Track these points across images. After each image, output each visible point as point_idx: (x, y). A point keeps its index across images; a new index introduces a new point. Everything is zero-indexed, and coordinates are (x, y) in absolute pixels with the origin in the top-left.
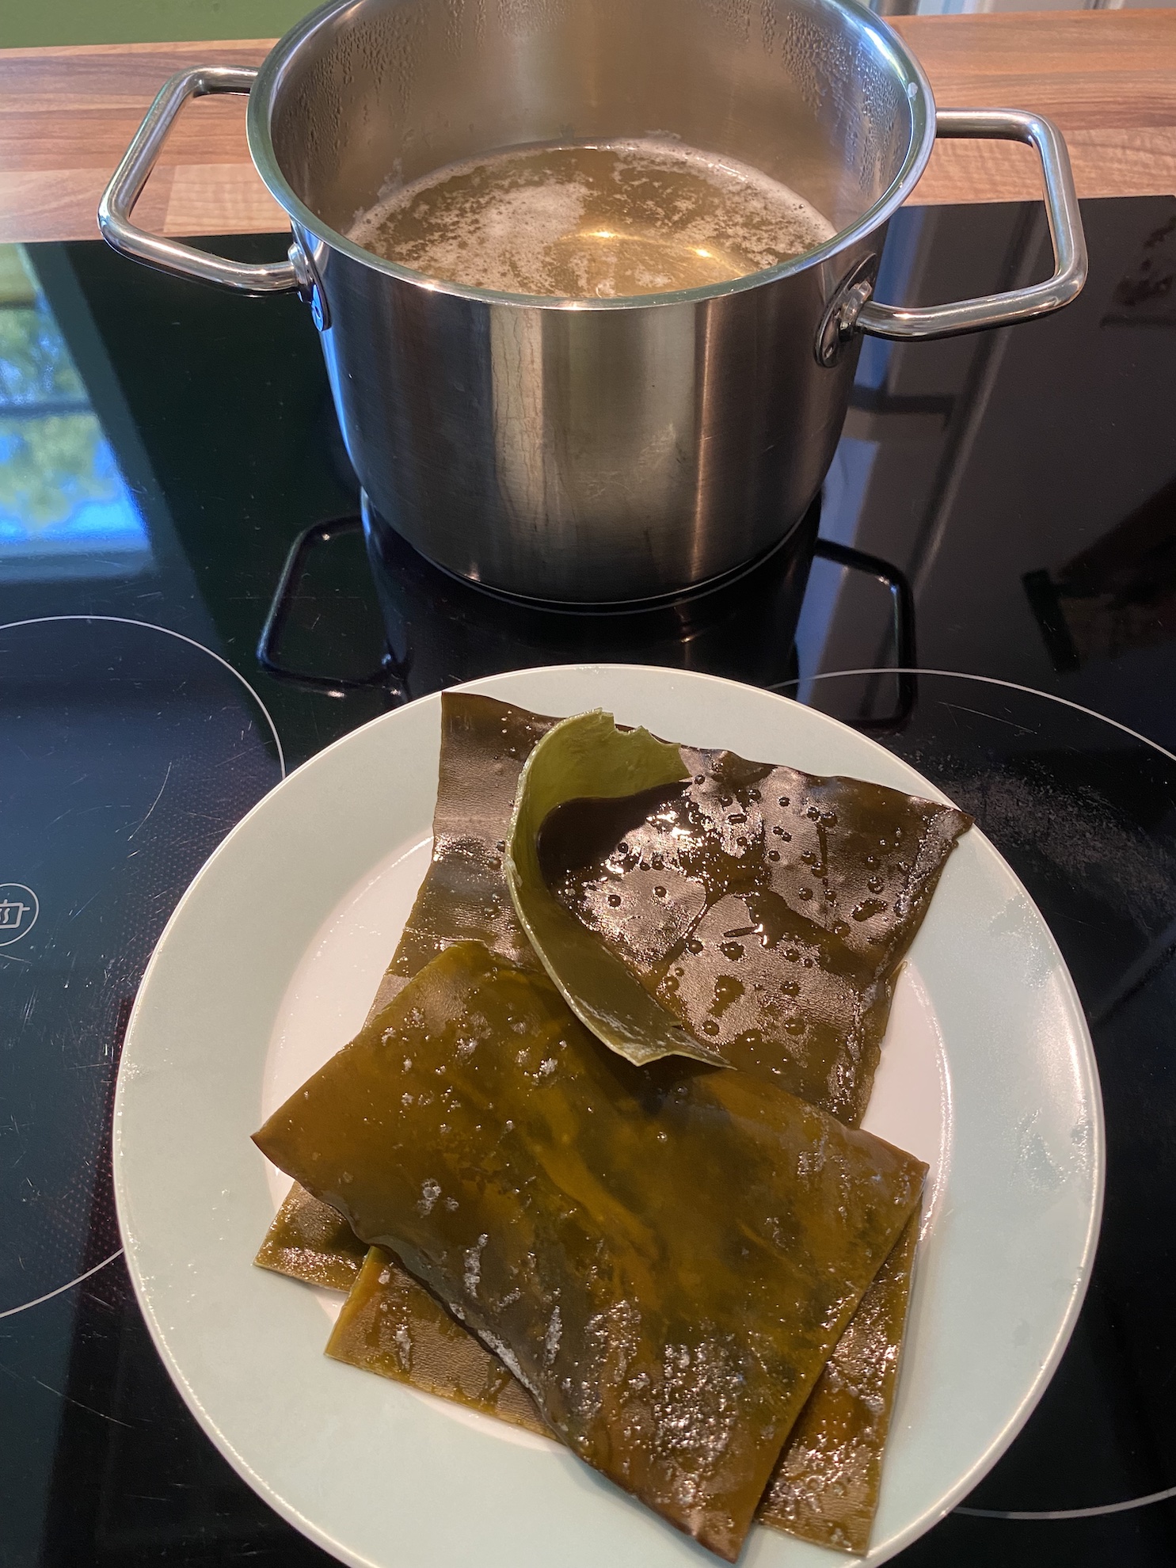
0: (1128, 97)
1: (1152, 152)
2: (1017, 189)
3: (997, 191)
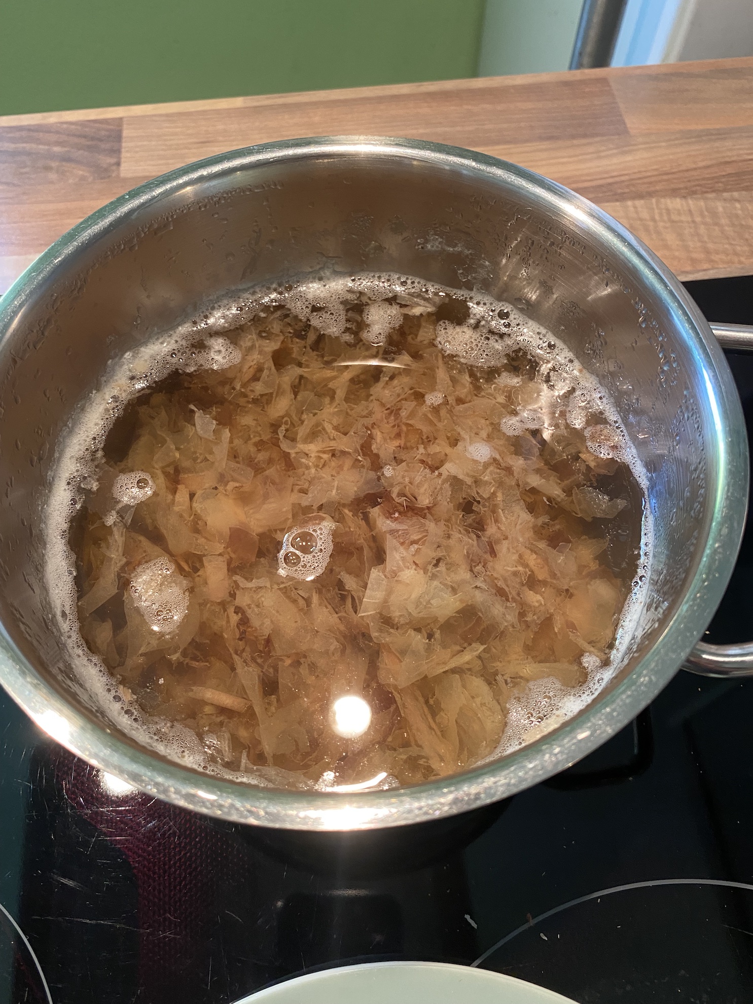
2: (729, 258)
3: (712, 261)
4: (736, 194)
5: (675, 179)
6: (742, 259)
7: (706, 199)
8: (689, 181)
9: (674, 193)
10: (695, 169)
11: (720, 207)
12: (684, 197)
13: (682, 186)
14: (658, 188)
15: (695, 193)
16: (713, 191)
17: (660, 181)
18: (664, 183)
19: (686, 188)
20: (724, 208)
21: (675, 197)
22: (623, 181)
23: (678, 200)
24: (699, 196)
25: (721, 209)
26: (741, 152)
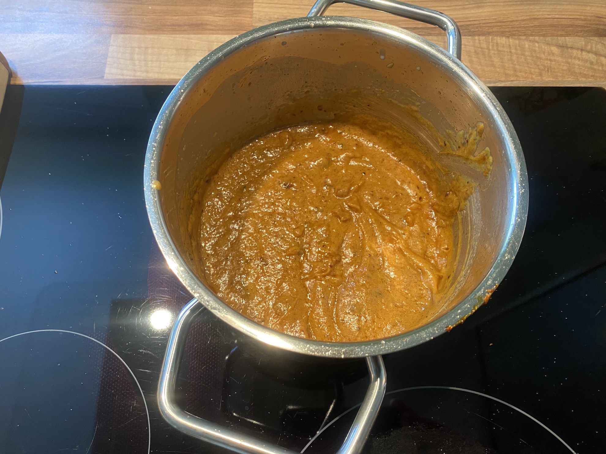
0: (587, 16)
1: (596, 54)
4: (537, 38)
5: (505, 26)
6: (534, 76)
7: (520, 39)
8: (512, 28)
9: (502, 34)
10: (517, 21)
11: (527, 44)
12: (508, 37)
13: (507, 30)
14: (494, 30)
15: (514, 35)
16: (525, 35)
17: (496, 26)
18: (498, 27)
19: (509, 32)
20: (529, 45)
21: (503, 36)
22: (475, 24)
23: (504, 38)
24: (516, 37)
25: (527, 46)
26: (544, 13)
